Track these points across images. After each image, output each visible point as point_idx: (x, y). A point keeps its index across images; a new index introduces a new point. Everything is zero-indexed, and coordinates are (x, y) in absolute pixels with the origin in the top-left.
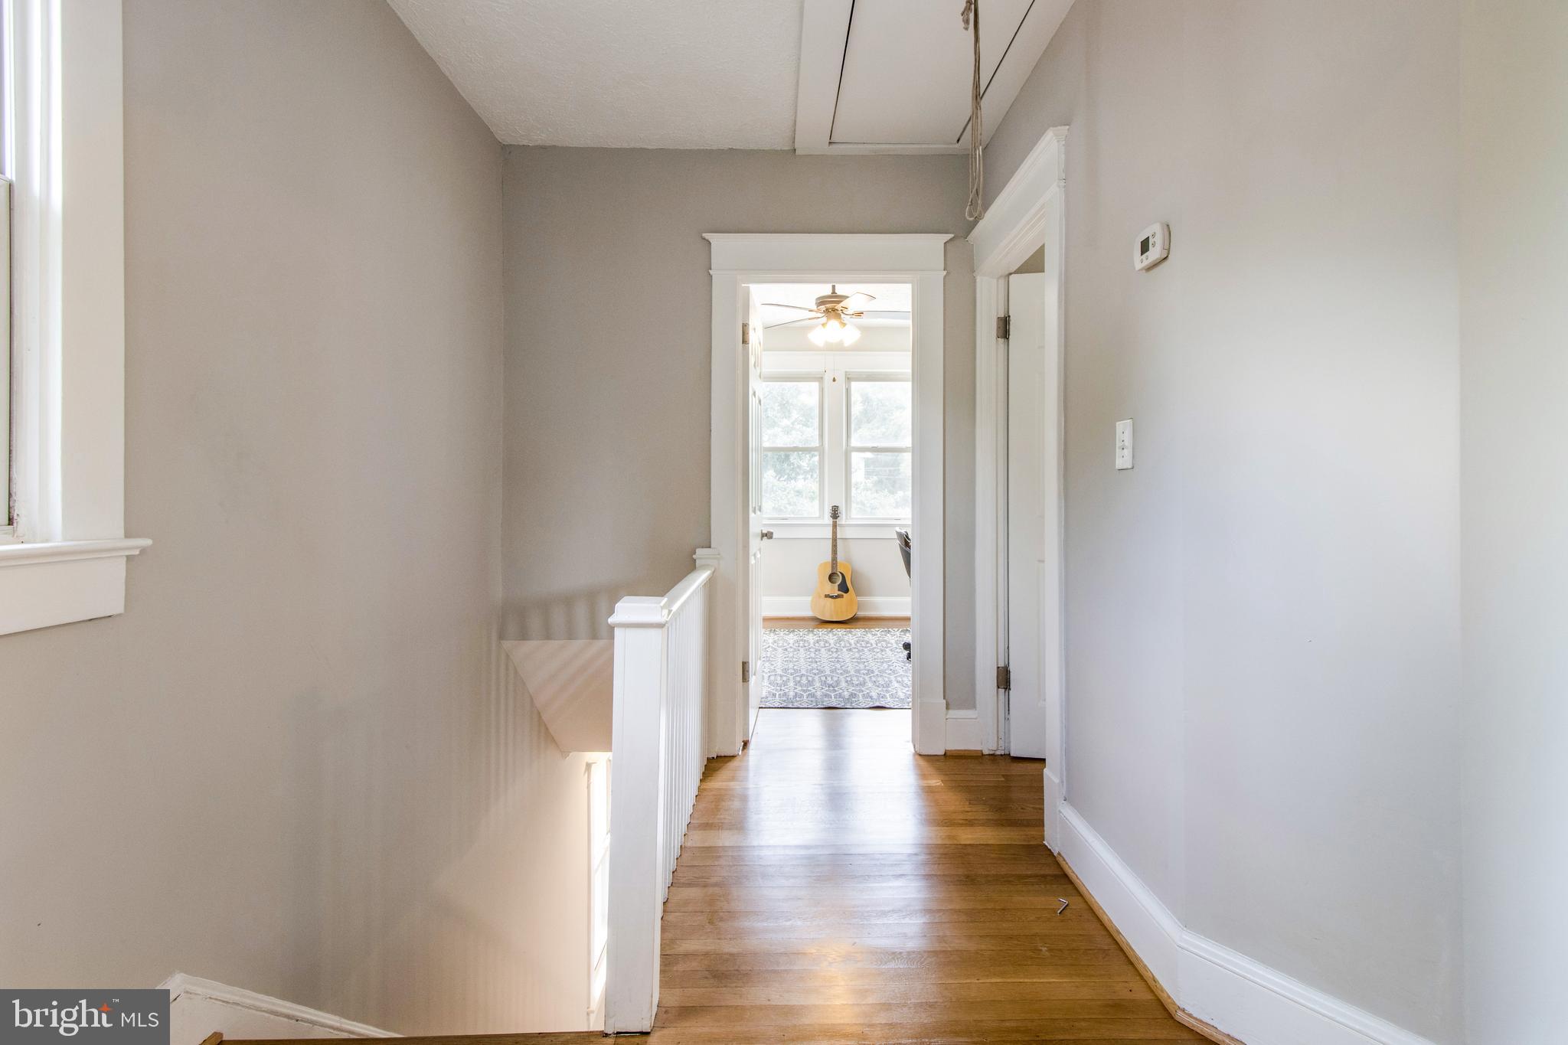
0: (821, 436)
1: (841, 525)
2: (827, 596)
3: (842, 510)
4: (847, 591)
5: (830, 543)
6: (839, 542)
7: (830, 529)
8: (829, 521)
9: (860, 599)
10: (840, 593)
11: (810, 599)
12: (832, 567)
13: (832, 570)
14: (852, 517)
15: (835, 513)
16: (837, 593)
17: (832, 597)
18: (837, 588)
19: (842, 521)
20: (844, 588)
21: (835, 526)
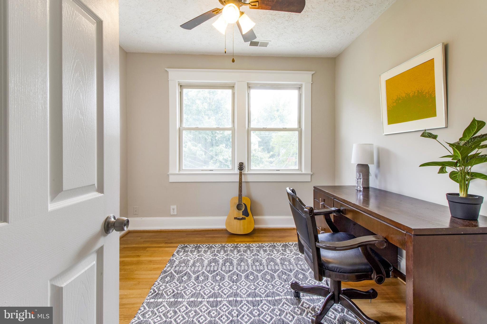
0: (233, 122)
1: (245, 174)
2: (235, 218)
3: (246, 164)
4: (247, 215)
5: (237, 185)
6: (243, 184)
7: (238, 176)
8: (237, 171)
9: (255, 217)
10: (244, 216)
11: (225, 218)
12: (239, 200)
13: (239, 202)
14: (252, 168)
15: (241, 167)
16: (241, 216)
17: (239, 219)
18: (241, 213)
19: (245, 171)
20: (246, 213)
21: (241, 174)
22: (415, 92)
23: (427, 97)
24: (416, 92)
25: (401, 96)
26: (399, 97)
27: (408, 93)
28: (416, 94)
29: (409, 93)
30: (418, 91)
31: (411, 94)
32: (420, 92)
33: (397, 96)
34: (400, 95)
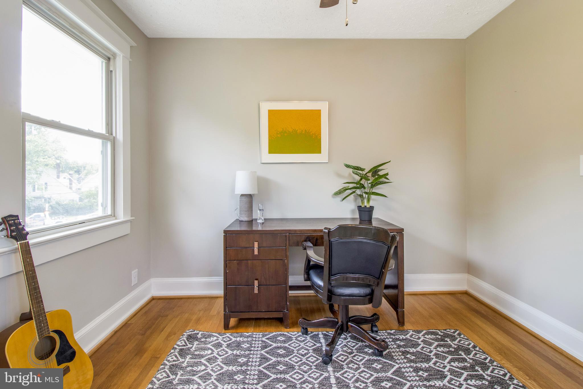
22: (302, 131)
23: (314, 137)
24: (304, 130)
25: (288, 130)
26: (285, 130)
27: (295, 129)
28: (304, 132)
29: (297, 129)
30: (306, 130)
31: (298, 131)
32: (308, 132)
33: (283, 129)
34: (286, 129)
